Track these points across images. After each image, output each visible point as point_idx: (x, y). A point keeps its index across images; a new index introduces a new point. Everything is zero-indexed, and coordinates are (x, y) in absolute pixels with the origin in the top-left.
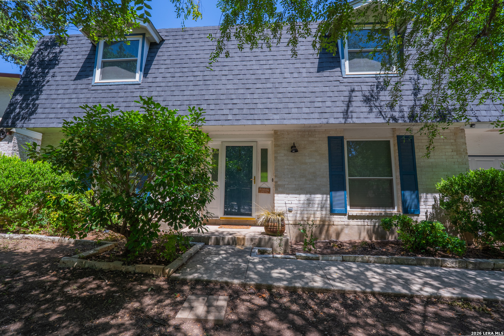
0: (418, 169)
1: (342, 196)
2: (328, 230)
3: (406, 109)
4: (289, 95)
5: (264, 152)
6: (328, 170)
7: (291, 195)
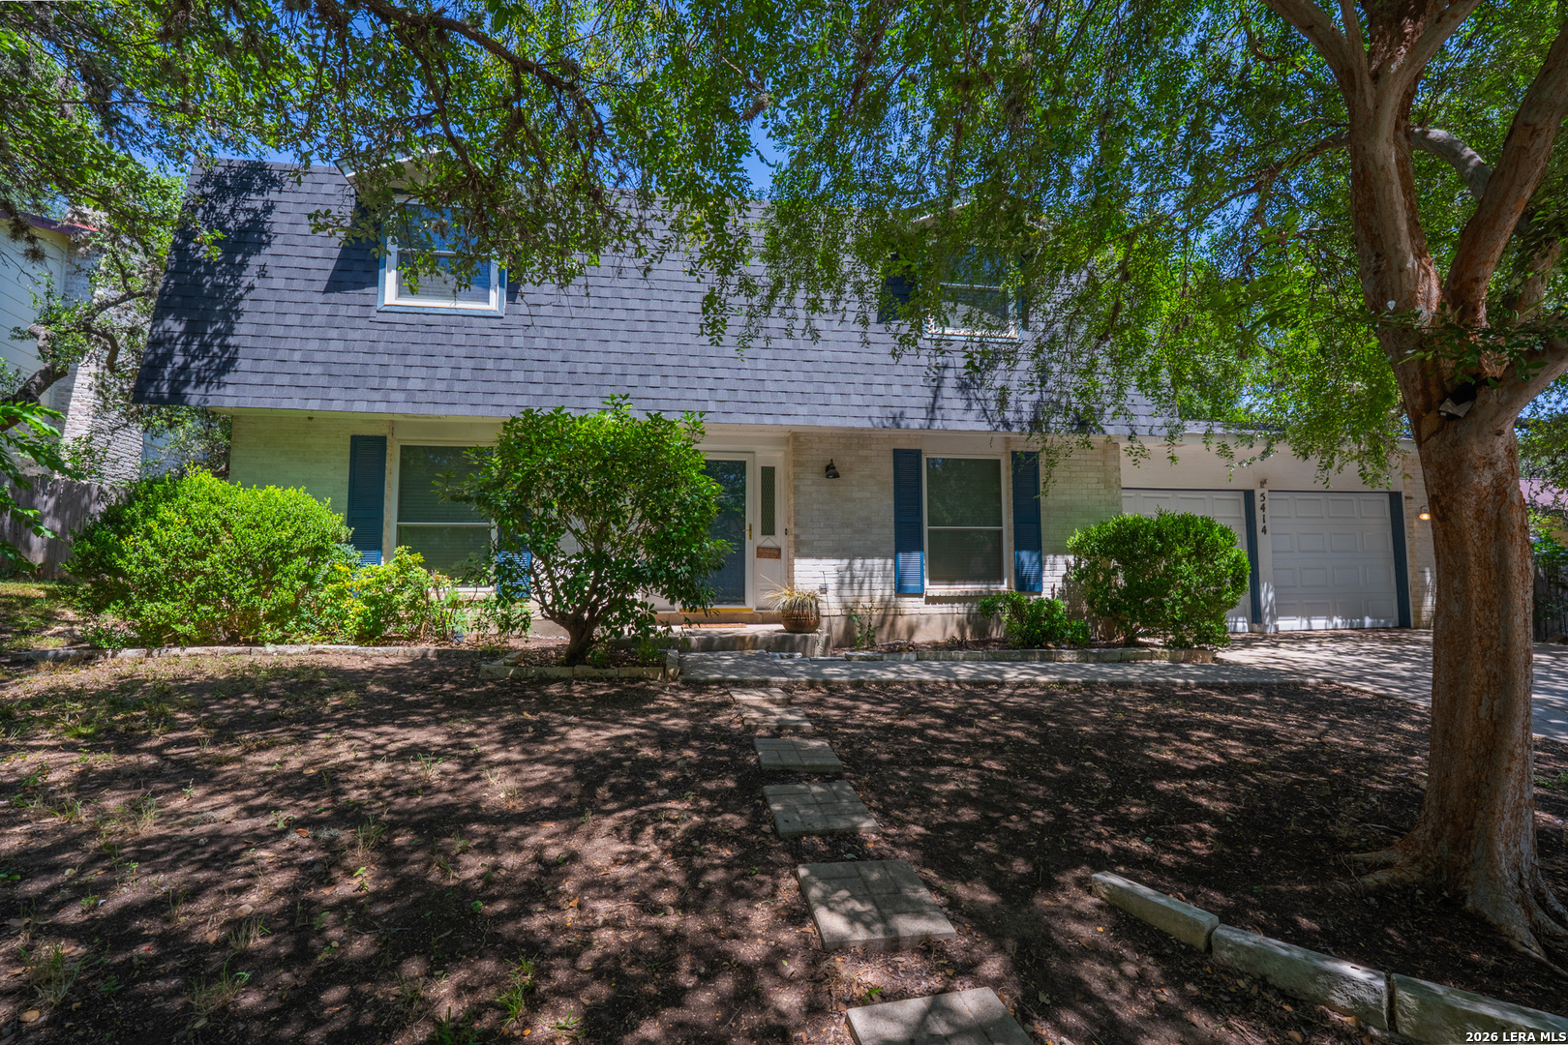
0: (1043, 513)
1: (916, 562)
2: (893, 625)
3: (1026, 407)
4: (826, 367)
5: (768, 474)
6: (892, 513)
7: (824, 561)
